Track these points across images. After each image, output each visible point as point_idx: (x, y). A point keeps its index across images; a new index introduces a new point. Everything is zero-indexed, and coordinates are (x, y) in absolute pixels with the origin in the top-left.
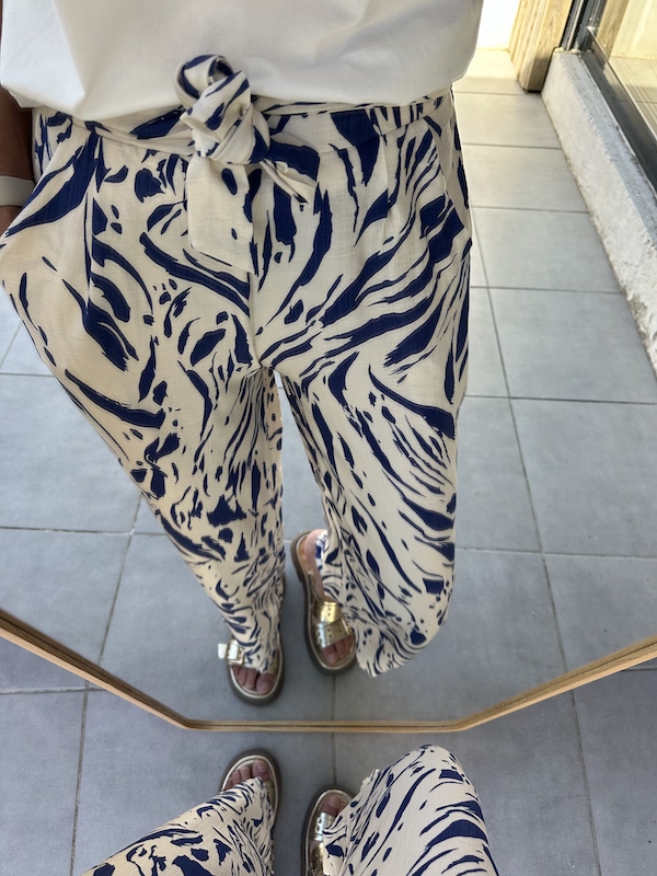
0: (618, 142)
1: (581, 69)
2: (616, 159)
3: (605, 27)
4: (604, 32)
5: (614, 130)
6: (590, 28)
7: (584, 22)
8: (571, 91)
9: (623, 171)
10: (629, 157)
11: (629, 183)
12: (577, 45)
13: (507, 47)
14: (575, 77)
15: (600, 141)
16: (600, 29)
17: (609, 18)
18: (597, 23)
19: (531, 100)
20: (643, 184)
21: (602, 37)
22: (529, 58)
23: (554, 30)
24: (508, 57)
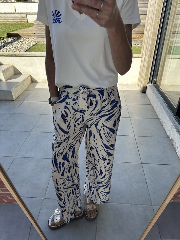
0: (163, 103)
1: (154, 88)
2: (163, 107)
3: (158, 79)
4: (158, 80)
5: (162, 101)
6: (155, 80)
7: (153, 78)
8: (152, 93)
9: (165, 109)
10: (166, 106)
11: (167, 112)
12: (152, 83)
13: (137, 83)
14: (153, 90)
15: (159, 103)
16: (157, 80)
17: (159, 77)
18: (157, 79)
19: (143, 94)
20: (170, 112)
21: (158, 81)
22: (142, 86)
23: (147, 80)
24: (138, 85)
